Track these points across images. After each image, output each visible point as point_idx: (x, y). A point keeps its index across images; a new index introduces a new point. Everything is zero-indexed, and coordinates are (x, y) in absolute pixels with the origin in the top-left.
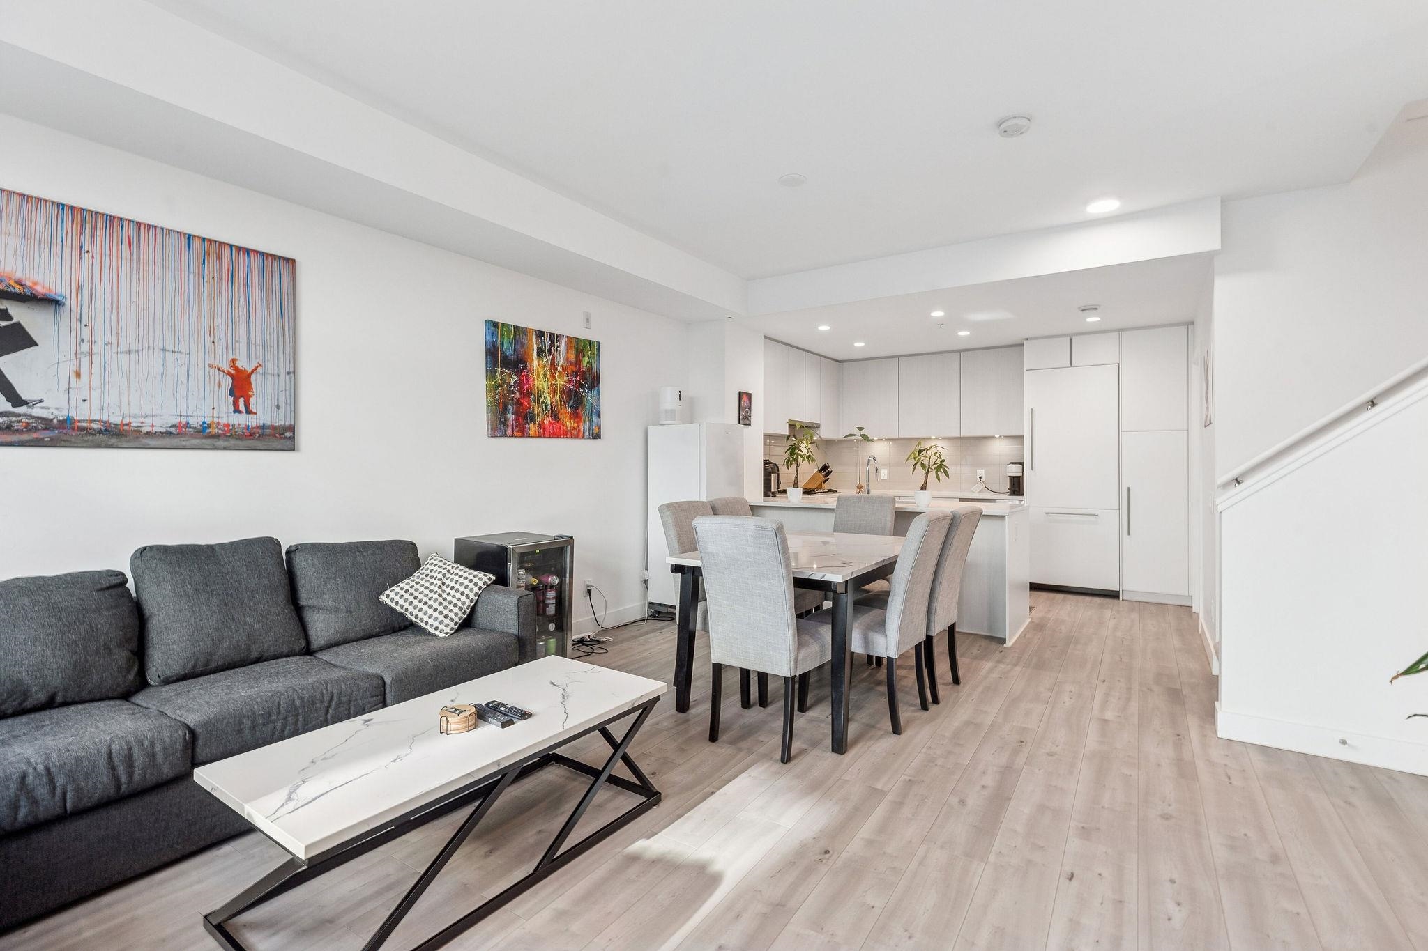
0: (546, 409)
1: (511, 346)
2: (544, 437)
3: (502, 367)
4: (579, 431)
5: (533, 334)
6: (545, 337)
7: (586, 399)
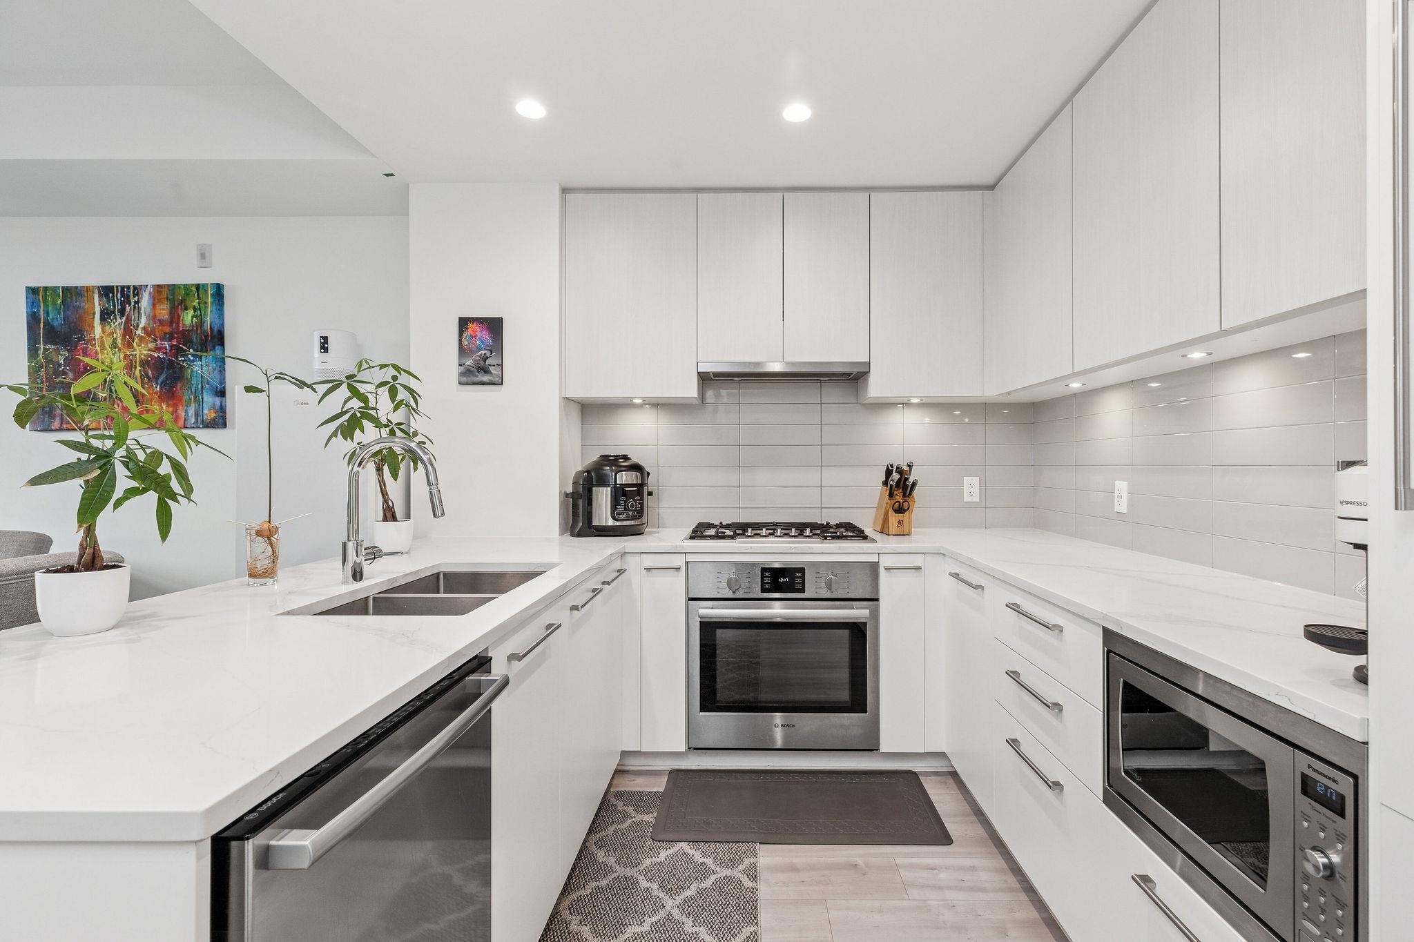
1: (59, 313)
3: (45, 343)
5: (93, 292)
6: (113, 294)
7: (189, 371)
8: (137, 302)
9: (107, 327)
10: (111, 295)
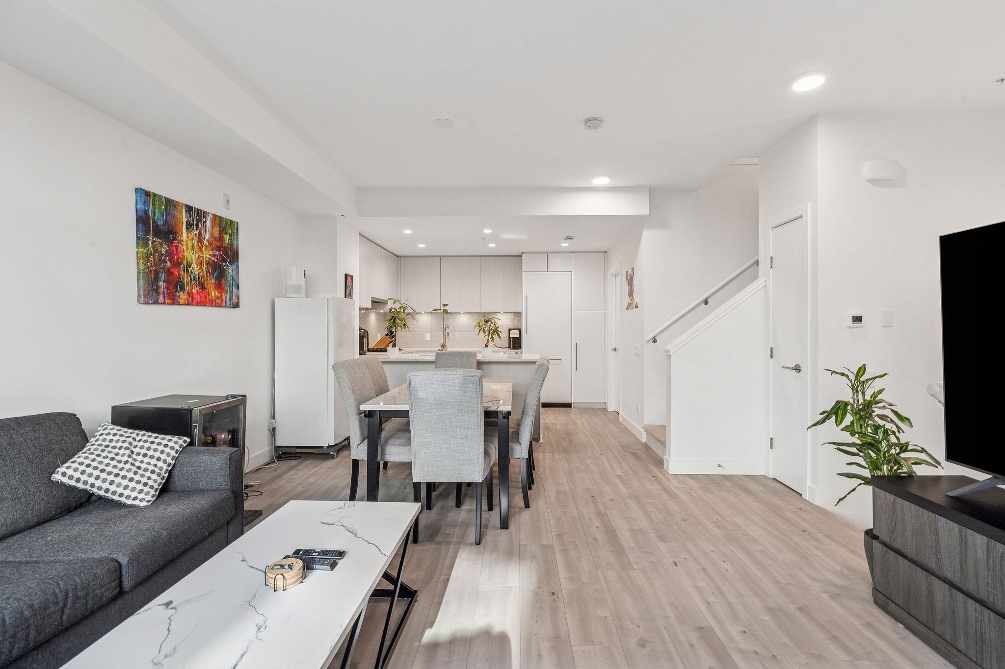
0: (194, 279)
1: (163, 216)
2: (193, 305)
3: (154, 236)
4: (222, 301)
5: (182, 207)
6: (193, 212)
7: (227, 272)
8: (205, 222)
9: (190, 234)
10: (191, 213)
